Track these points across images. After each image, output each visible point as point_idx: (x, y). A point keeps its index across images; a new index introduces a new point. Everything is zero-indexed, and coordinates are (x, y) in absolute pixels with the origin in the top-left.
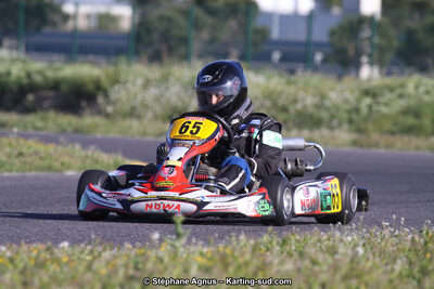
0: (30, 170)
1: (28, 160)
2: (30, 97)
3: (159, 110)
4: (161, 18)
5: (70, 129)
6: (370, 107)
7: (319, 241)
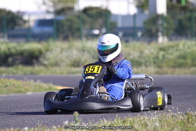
0: (11, 93)
1: (10, 88)
2: (10, 60)
3: (68, 62)
4: (68, 20)
5: (28, 73)
6: (163, 56)
7: (140, 120)
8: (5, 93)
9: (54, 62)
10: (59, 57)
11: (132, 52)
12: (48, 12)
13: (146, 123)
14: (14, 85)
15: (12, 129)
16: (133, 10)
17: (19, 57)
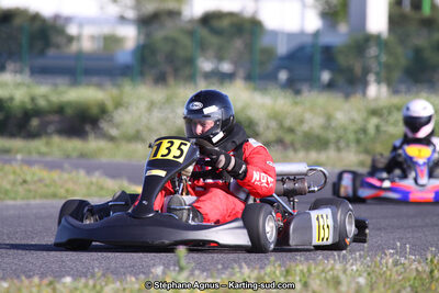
0: (34, 198)
1: (32, 187)
2: (35, 122)
4: (166, 39)
5: (75, 154)
6: (377, 128)
7: (323, 271)
8: (23, 199)
9: (131, 131)
10: (144, 120)
11: (308, 116)
12: (122, 19)
13: (337, 277)
14: (41, 180)
15: (36, 280)
16: (313, 23)
17: (55, 118)
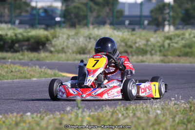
0: (16, 79)
1: (15, 74)
4: (75, 7)
6: (169, 45)
7: (142, 108)
8: (11, 79)
9: (60, 48)
10: (65, 44)
11: (138, 40)
14: (19, 71)
15: (15, 114)
17: (26, 43)
